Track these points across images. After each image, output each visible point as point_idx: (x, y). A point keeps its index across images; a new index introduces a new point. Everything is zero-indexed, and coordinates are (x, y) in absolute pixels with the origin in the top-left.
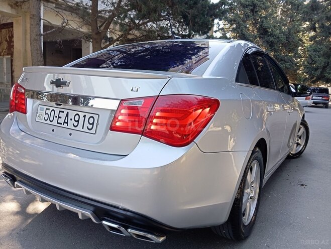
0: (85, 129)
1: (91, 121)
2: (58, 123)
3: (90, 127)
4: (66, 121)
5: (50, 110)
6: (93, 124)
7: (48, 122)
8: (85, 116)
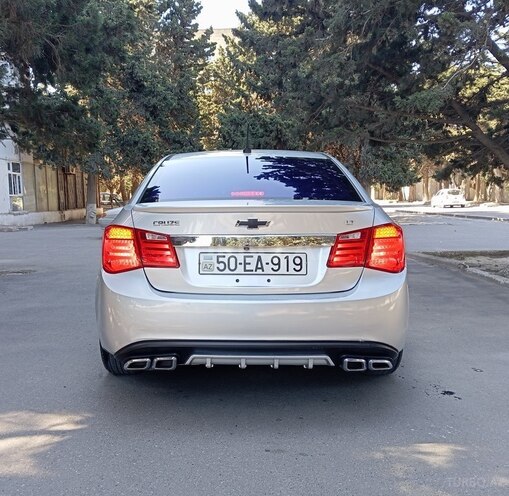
0: (291, 271)
1: (298, 261)
2: (245, 270)
3: (298, 268)
4: (259, 266)
5: (227, 258)
6: (301, 264)
7: (227, 271)
8: (287, 257)
